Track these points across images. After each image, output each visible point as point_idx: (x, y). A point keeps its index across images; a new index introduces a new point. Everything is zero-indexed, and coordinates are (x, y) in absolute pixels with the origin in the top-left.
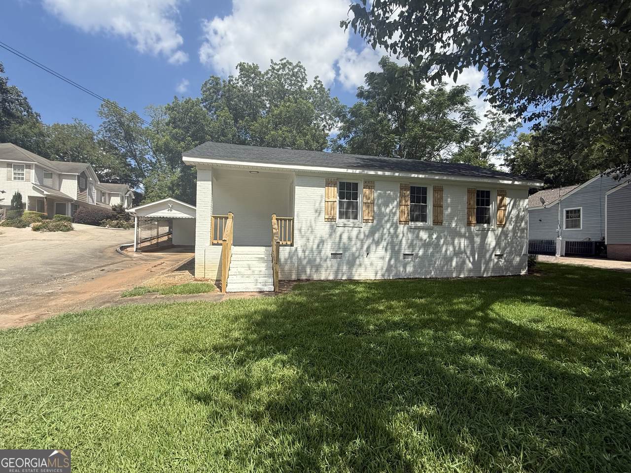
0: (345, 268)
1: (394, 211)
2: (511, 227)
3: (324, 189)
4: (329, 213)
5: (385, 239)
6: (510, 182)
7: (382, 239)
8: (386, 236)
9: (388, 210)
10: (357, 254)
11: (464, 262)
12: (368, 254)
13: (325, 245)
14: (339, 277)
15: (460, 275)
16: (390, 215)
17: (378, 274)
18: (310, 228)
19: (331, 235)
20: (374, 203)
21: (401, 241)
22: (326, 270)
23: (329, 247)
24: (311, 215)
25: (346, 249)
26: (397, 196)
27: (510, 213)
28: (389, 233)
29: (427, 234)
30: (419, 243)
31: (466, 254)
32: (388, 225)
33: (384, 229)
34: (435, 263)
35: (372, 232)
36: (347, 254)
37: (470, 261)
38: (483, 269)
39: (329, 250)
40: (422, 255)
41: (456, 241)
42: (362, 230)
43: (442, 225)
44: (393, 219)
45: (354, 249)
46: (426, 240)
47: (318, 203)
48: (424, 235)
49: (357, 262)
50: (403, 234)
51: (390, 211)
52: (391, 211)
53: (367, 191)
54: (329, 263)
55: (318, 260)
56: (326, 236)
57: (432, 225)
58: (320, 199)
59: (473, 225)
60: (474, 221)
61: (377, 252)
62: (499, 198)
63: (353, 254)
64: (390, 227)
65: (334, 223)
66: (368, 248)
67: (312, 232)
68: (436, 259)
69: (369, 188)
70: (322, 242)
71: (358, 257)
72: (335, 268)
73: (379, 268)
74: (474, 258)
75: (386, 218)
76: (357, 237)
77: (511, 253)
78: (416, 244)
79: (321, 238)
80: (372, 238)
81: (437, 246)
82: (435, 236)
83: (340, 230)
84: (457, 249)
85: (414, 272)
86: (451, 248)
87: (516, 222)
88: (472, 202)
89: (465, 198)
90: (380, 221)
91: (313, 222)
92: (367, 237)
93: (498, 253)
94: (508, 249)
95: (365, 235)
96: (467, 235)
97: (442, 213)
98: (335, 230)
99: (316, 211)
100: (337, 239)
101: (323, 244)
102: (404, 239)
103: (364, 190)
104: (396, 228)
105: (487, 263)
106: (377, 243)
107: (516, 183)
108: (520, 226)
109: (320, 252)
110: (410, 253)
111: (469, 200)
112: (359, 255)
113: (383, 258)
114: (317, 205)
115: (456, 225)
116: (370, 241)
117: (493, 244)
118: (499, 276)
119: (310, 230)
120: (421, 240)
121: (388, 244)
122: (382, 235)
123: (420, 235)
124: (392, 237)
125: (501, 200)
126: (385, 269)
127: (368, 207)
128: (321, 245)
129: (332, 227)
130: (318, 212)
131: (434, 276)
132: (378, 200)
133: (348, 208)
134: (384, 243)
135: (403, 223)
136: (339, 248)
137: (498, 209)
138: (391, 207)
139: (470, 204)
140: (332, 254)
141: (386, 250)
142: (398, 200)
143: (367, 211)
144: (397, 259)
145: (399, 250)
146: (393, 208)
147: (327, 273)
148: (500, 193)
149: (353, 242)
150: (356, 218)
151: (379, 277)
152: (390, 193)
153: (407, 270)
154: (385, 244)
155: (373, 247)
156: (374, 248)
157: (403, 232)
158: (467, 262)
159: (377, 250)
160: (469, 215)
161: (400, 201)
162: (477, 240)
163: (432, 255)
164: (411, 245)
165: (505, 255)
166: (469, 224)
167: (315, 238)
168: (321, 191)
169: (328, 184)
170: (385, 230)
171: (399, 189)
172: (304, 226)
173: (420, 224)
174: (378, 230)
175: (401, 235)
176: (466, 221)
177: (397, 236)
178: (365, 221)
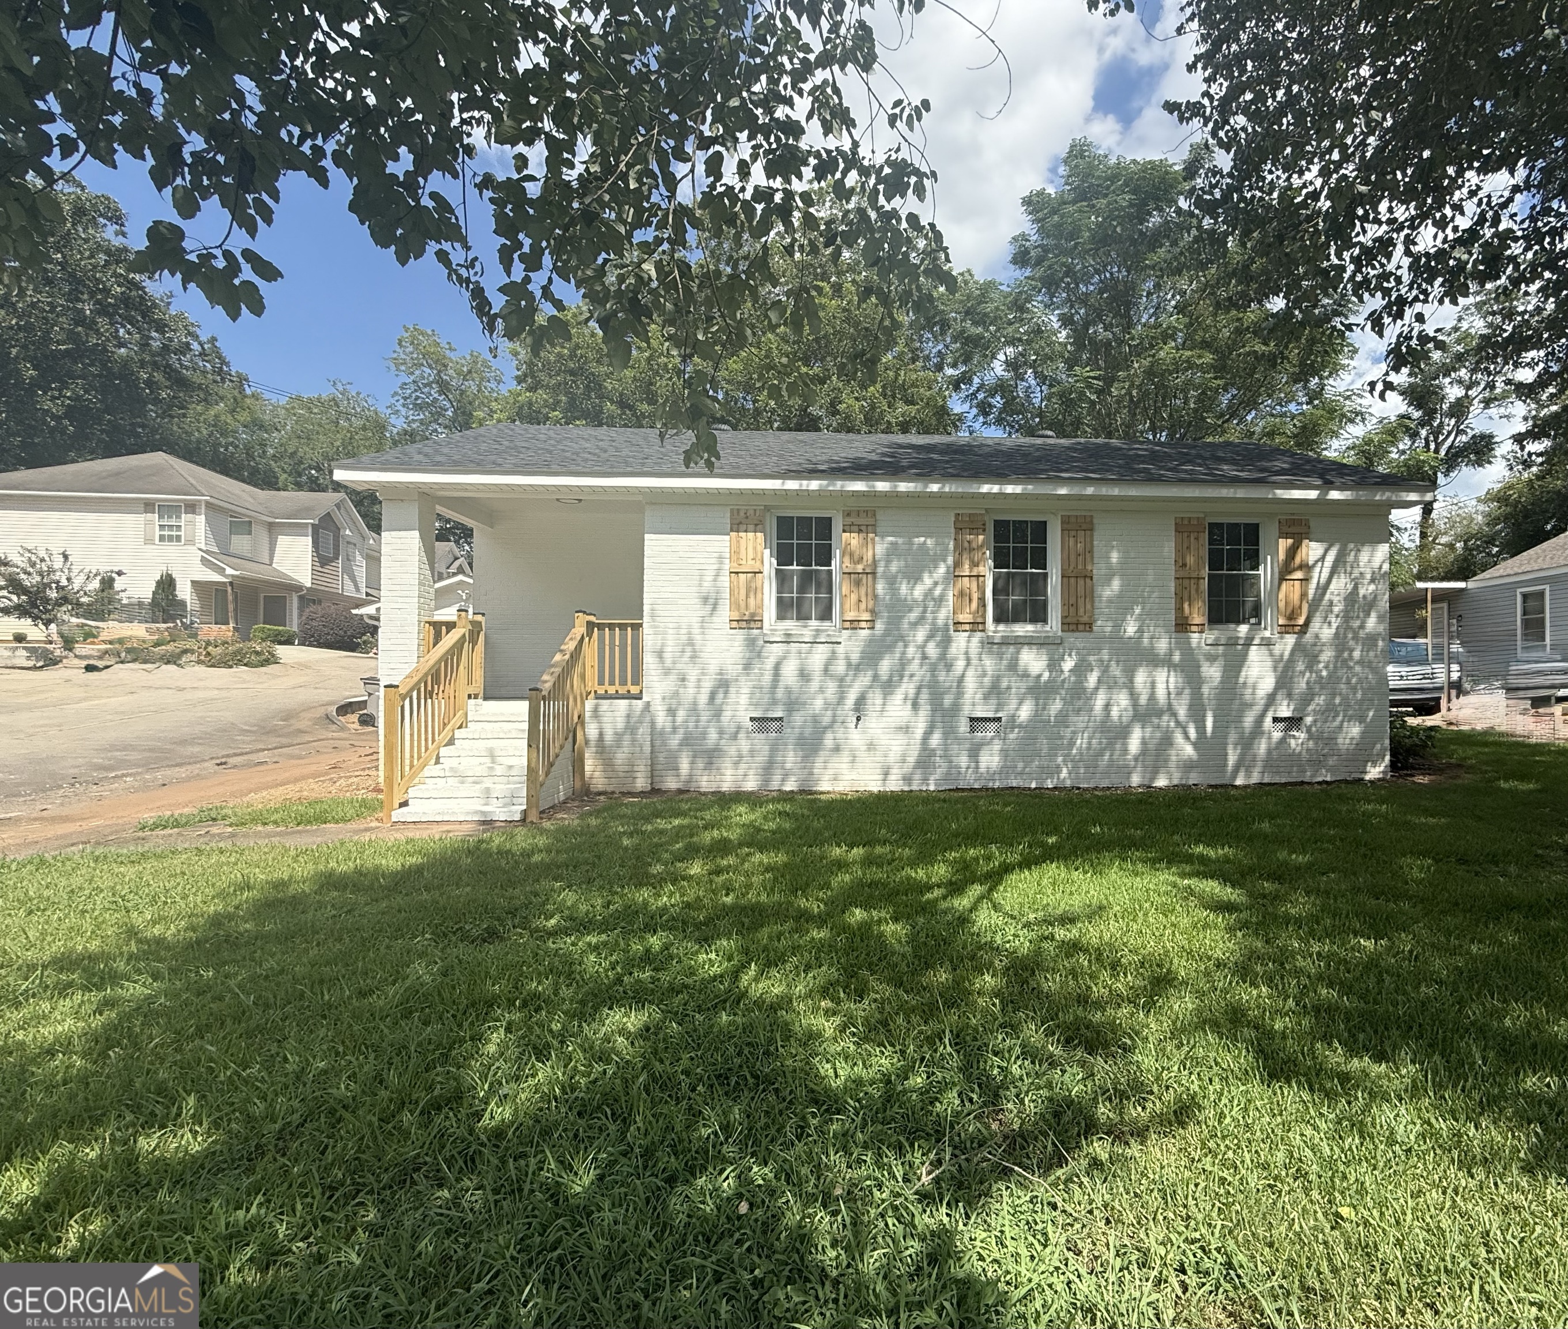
0: (791, 758)
1: (937, 592)
2: (1327, 633)
3: (727, 538)
4: (743, 604)
5: (912, 676)
6: (1313, 494)
7: (902, 677)
8: (914, 666)
9: (918, 592)
10: (826, 720)
11: (1167, 741)
12: (858, 719)
13: (732, 697)
14: (775, 785)
15: (1153, 779)
16: (925, 607)
17: (892, 777)
18: (689, 649)
19: (747, 666)
20: (874, 573)
21: (961, 679)
22: (736, 764)
23: (744, 700)
24: (692, 613)
25: (793, 704)
26: (947, 549)
27: (1322, 589)
28: (925, 657)
29: (1045, 657)
30: (1018, 686)
31: (1174, 715)
32: (921, 635)
33: (906, 646)
34: (1072, 743)
35: (871, 656)
36: (798, 719)
37: (1187, 737)
38: (1232, 759)
39: (742, 708)
40: (1030, 721)
41: (1141, 678)
42: (840, 649)
43: (1091, 630)
44: (935, 618)
45: (818, 703)
46: (1040, 676)
47: (711, 578)
48: (1033, 661)
49: (828, 741)
50: (968, 660)
51: (926, 595)
52: (928, 595)
53: (853, 540)
54: (744, 745)
55: (713, 735)
56: (733, 669)
57: (1060, 633)
58: (716, 567)
59: (1194, 628)
60: (1198, 616)
61: (885, 714)
62: (1284, 544)
63: (815, 719)
64: (926, 641)
65: (755, 632)
66: (860, 703)
67: (694, 657)
68: (1074, 733)
69: (860, 531)
70: (723, 685)
71: (831, 726)
72: (761, 759)
73: (893, 757)
74: (1201, 728)
75: (913, 616)
76: (826, 670)
77: (1329, 711)
78: (1009, 688)
79: (721, 674)
80: (870, 673)
81: (1078, 695)
82: (1068, 664)
83: (775, 651)
84: (1143, 700)
85: (1005, 770)
86: (1122, 701)
87: (1347, 616)
88: (1190, 560)
89: (1169, 549)
90: (894, 623)
91: (696, 631)
92: (856, 669)
93: (1285, 711)
94: (1320, 700)
95: (849, 665)
96: (1177, 657)
97: (1090, 595)
98: (760, 652)
99: (705, 600)
100: (768, 678)
101: (726, 693)
102: (970, 673)
103: (845, 535)
104: (946, 642)
105: (1247, 743)
106: (888, 687)
107: (1334, 495)
108: (1362, 627)
109: (718, 714)
110: (991, 715)
111: (1181, 553)
112: (834, 722)
113: (906, 729)
114: (707, 584)
115: (1140, 631)
116: (865, 679)
117: (1267, 684)
118: (1286, 784)
119: (688, 654)
120: (1026, 675)
121: (919, 688)
122: (903, 663)
123: (1021, 663)
124: (933, 669)
125: (1292, 552)
126: (912, 760)
127: (858, 583)
128: (721, 696)
129: (751, 643)
130: (710, 602)
131: (1068, 783)
132: (888, 562)
133: (802, 589)
134: (908, 687)
135: (967, 627)
136: (774, 702)
137: (1282, 579)
138: (928, 581)
139: (1184, 565)
140: (752, 719)
141: (915, 706)
142: (950, 560)
143: (854, 597)
144: (949, 732)
145: (956, 708)
146: (936, 584)
147: (741, 772)
148: (1285, 529)
149: (815, 685)
150: (826, 615)
151: (894, 784)
152: (925, 543)
153: (983, 765)
154: (912, 692)
155: (875, 699)
156: (879, 701)
157: (966, 653)
158: (1179, 738)
159: (888, 708)
160: (1180, 599)
161: (957, 564)
162: (1212, 673)
163: (1062, 719)
164: (994, 691)
165: (1309, 720)
166: (1182, 626)
167: (703, 674)
168: (721, 543)
169: (737, 526)
170: (911, 650)
171: (953, 530)
172: (670, 643)
173: (1023, 629)
174: (890, 648)
175: (960, 664)
176: (1172, 617)
177: (949, 667)
178: (847, 625)
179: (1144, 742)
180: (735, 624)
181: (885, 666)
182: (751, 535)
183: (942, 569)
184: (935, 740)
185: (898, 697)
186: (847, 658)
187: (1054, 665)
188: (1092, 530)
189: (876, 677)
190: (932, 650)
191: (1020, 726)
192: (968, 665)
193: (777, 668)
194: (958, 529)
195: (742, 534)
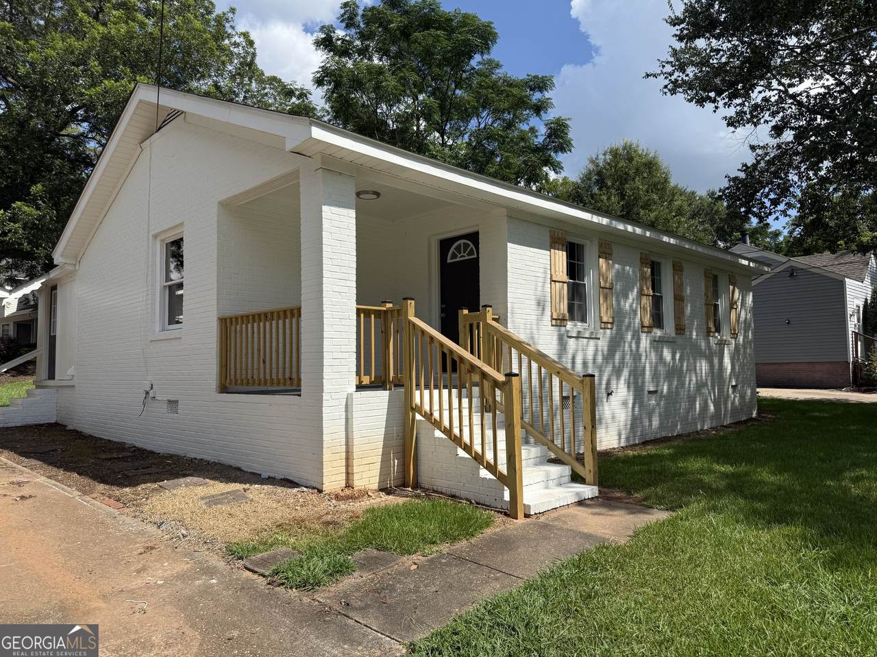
1: (634, 306)
2: (741, 339)
3: (549, 253)
4: (557, 306)
5: (627, 364)
7: (624, 365)
8: (628, 357)
9: (628, 305)
11: (706, 403)
12: (608, 396)
15: (704, 425)
16: (630, 315)
17: (622, 436)
20: (612, 289)
21: (644, 368)
24: (532, 312)
26: (637, 276)
27: (740, 315)
28: (631, 351)
29: (670, 351)
30: (663, 371)
31: (708, 386)
33: (624, 343)
34: (680, 406)
35: (612, 350)
37: (711, 399)
38: (723, 412)
40: (667, 394)
41: (698, 365)
42: (600, 343)
43: (684, 334)
44: (634, 323)
46: (669, 364)
47: (541, 284)
48: (667, 354)
50: (646, 353)
52: (631, 306)
53: (602, 263)
57: (673, 335)
58: (543, 275)
59: (711, 334)
60: (713, 330)
61: (618, 392)
62: (731, 287)
64: (632, 340)
65: (563, 329)
68: (681, 399)
69: (607, 258)
74: (714, 394)
75: (627, 321)
76: (594, 359)
77: (743, 382)
78: (660, 372)
81: (681, 376)
82: (678, 356)
83: (572, 345)
85: (661, 426)
86: (694, 378)
87: (745, 330)
88: (709, 295)
89: (703, 287)
90: (620, 326)
91: (535, 326)
92: (606, 360)
93: (734, 384)
94: (741, 375)
95: (603, 357)
96: (707, 352)
97: (683, 312)
98: (565, 345)
99: (539, 304)
103: (601, 260)
104: (638, 341)
105: (726, 402)
108: (748, 336)
110: (655, 389)
112: (598, 399)
113: (626, 402)
114: (539, 288)
115: (697, 335)
116: (610, 367)
117: (729, 370)
118: (736, 423)
120: (665, 363)
121: (630, 373)
122: (624, 356)
123: (663, 355)
124: (634, 359)
125: (733, 293)
127: (606, 297)
129: (561, 338)
131: (680, 432)
132: (617, 282)
134: (626, 372)
135: (646, 330)
137: (732, 308)
138: (630, 299)
139: (708, 297)
141: (629, 386)
142: (638, 284)
143: (605, 306)
144: (641, 403)
145: (643, 384)
146: (633, 300)
148: (732, 280)
150: (584, 317)
151: (623, 442)
152: (629, 270)
153: (653, 424)
155: (614, 381)
156: (616, 383)
157: (646, 348)
158: (709, 401)
159: (619, 388)
160: (707, 317)
161: (641, 287)
163: (677, 391)
164: (655, 376)
165: (739, 387)
166: (708, 332)
168: (545, 257)
169: (554, 244)
170: (627, 345)
171: (639, 263)
174: (619, 345)
175: (643, 358)
176: (705, 327)
177: (640, 359)
178: (603, 325)
179: (700, 404)
180: (554, 322)
181: (617, 357)
182: (560, 252)
183: (635, 290)
184: (637, 409)
185: (622, 381)
186: (602, 351)
187: (673, 358)
188: (682, 271)
189: (614, 367)
190: (634, 346)
191: (664, 397)
192: (646, 358)
193: (574, 358)
194: (642, 263)
195: (557, 251)
